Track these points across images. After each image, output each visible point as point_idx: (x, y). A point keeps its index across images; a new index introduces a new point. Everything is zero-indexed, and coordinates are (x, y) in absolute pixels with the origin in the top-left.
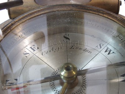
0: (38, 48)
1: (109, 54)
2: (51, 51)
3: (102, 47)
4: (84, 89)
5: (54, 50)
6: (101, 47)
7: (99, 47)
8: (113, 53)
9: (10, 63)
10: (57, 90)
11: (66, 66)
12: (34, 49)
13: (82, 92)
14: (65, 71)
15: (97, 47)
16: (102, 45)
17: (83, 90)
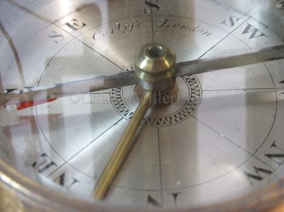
0: (84, 25)
1: (252, 37)
2: (115, 30)
3: (237, 24)
4: (193, 109)
5: (122, 28)
6: (233, 24)
7: (228, 23)
8: (263, 35)
9: (16, 55)
10: (127, 111)
11: (150, 48)
12: (75, 26)
13: (187, 114)
14: (147, 58)
15: (224, 22)
16: (234, 19)
17: (190, 111)
